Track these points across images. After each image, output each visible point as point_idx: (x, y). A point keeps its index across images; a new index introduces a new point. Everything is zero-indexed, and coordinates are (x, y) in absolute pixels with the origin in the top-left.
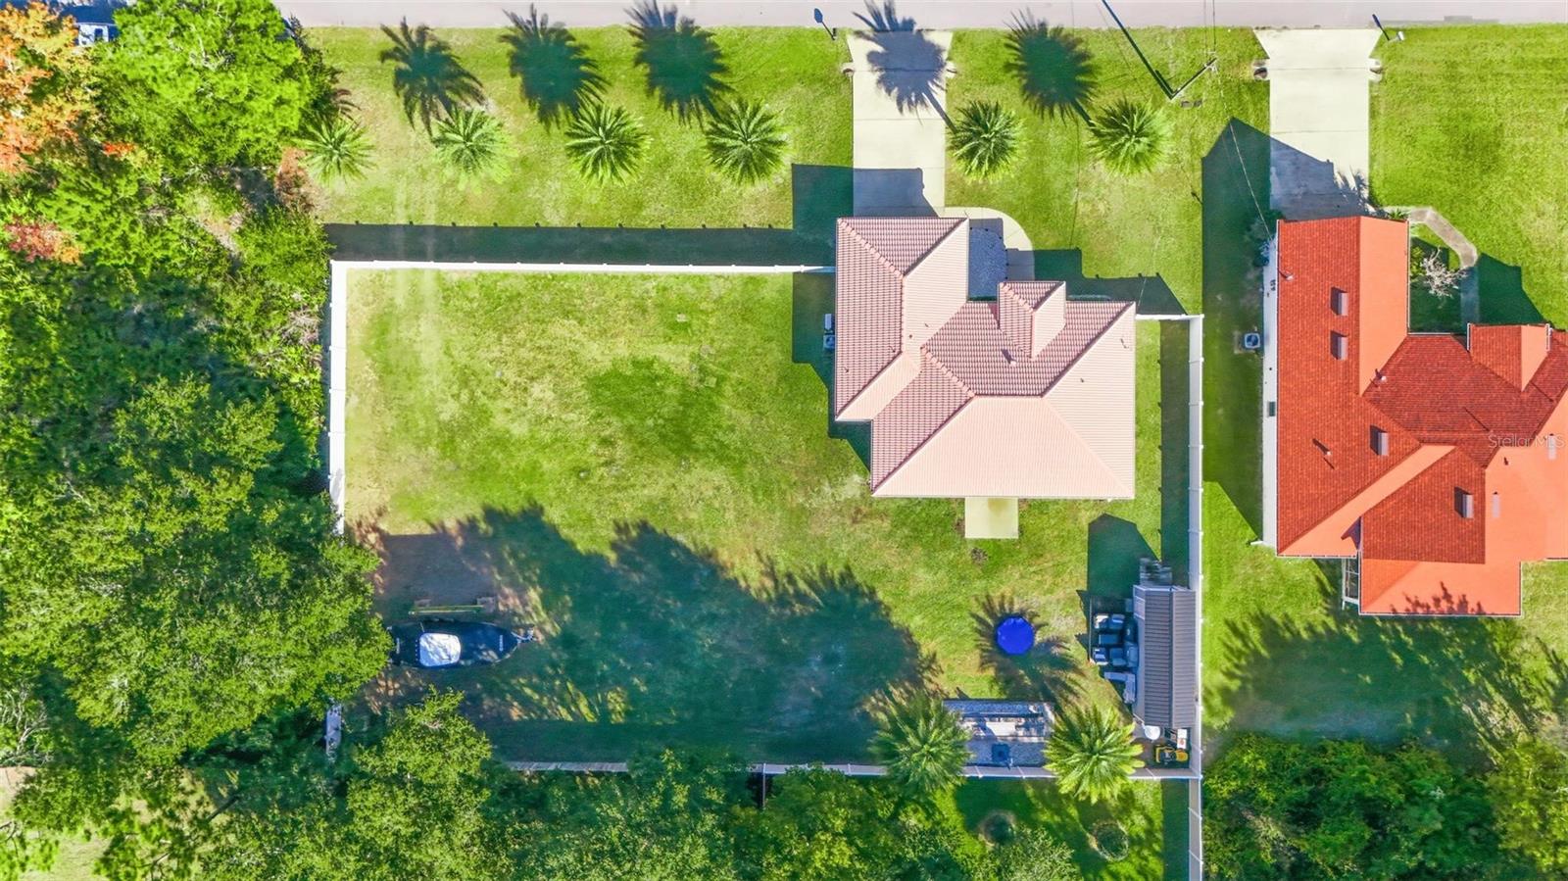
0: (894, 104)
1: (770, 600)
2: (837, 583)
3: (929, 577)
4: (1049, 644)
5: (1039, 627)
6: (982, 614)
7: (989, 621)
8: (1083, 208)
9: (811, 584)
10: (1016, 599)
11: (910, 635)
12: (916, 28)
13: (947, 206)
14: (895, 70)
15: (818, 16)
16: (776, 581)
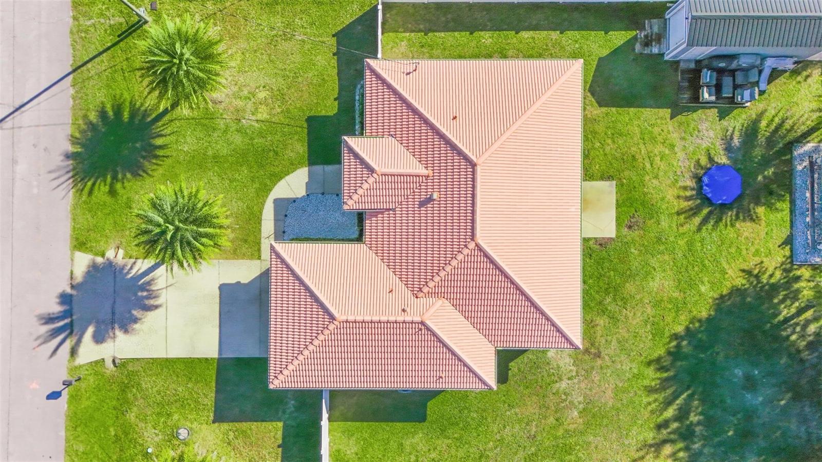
0: (151, 315)
1: (687, 449)
2: (665, 375)
3: (658, 276)
4: (728, 149)
5: (711, 159)
6: (697, 220)
7: (705, 211)
8: (263, 114)
9: (668, 403)
10: (681, 184)
11: (722, 297)
12: (69, 290)
13: (259, 258)
14: (113, 313)
15: (54, 395)
16: (665, 442)
